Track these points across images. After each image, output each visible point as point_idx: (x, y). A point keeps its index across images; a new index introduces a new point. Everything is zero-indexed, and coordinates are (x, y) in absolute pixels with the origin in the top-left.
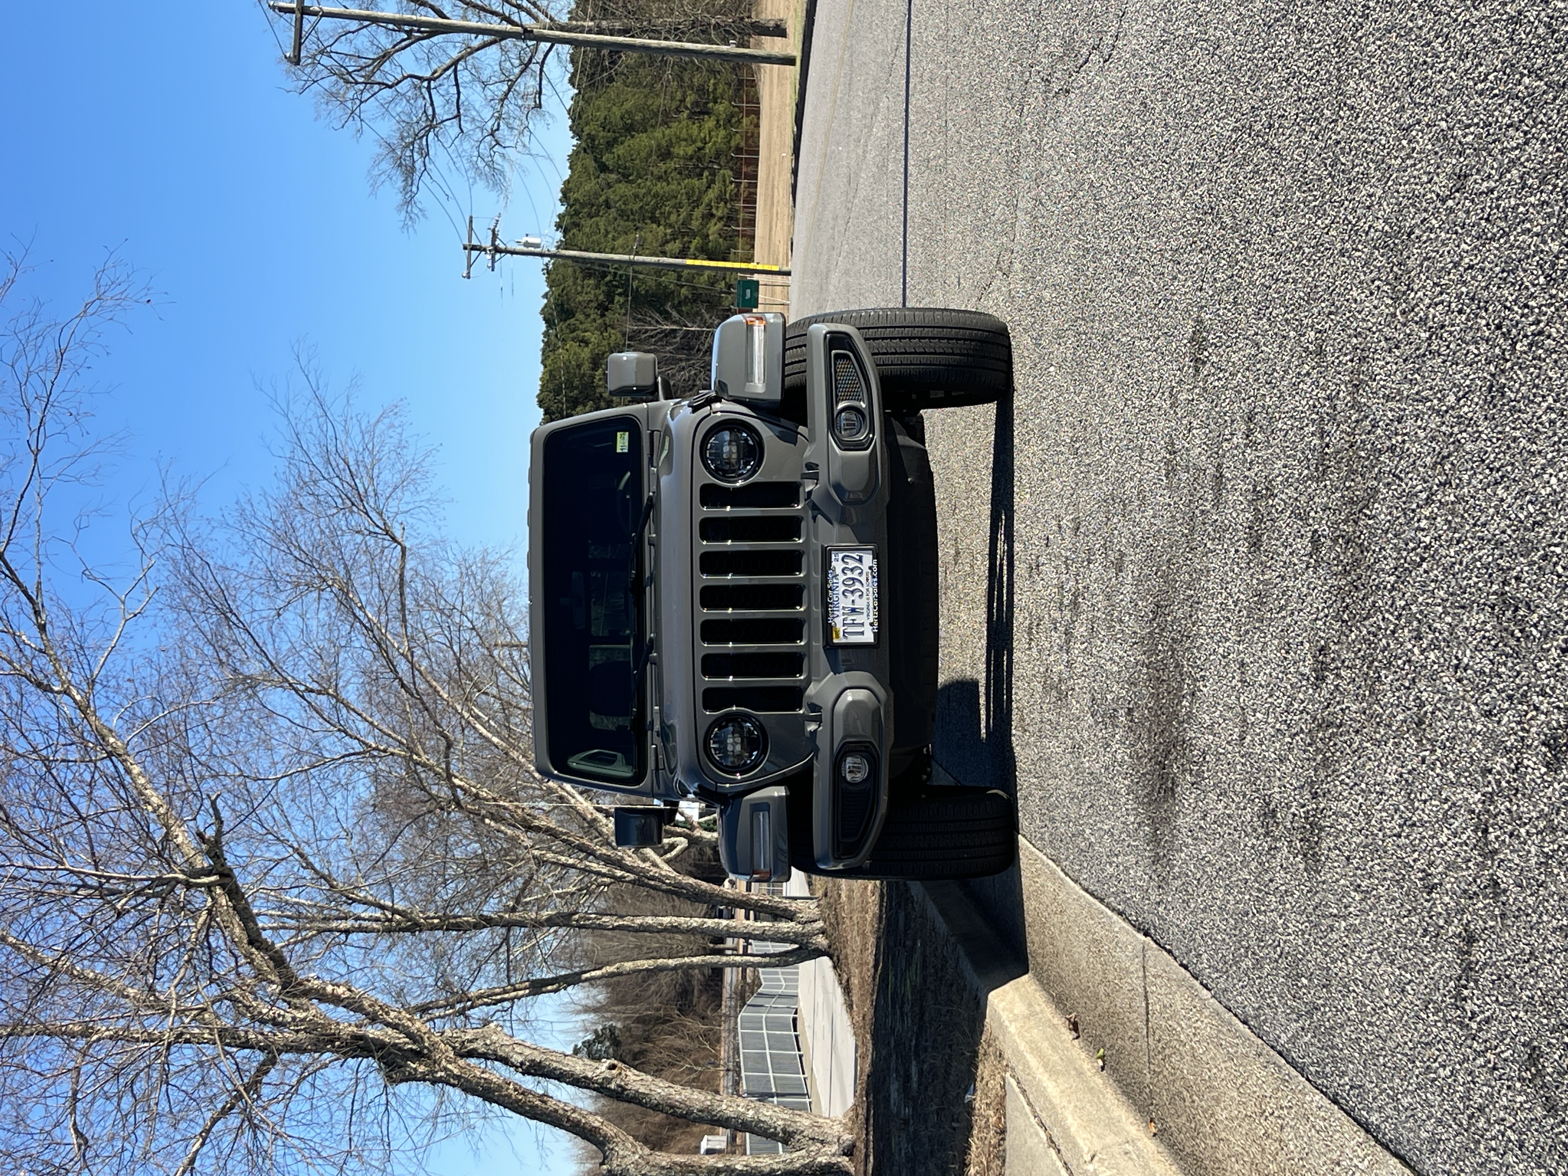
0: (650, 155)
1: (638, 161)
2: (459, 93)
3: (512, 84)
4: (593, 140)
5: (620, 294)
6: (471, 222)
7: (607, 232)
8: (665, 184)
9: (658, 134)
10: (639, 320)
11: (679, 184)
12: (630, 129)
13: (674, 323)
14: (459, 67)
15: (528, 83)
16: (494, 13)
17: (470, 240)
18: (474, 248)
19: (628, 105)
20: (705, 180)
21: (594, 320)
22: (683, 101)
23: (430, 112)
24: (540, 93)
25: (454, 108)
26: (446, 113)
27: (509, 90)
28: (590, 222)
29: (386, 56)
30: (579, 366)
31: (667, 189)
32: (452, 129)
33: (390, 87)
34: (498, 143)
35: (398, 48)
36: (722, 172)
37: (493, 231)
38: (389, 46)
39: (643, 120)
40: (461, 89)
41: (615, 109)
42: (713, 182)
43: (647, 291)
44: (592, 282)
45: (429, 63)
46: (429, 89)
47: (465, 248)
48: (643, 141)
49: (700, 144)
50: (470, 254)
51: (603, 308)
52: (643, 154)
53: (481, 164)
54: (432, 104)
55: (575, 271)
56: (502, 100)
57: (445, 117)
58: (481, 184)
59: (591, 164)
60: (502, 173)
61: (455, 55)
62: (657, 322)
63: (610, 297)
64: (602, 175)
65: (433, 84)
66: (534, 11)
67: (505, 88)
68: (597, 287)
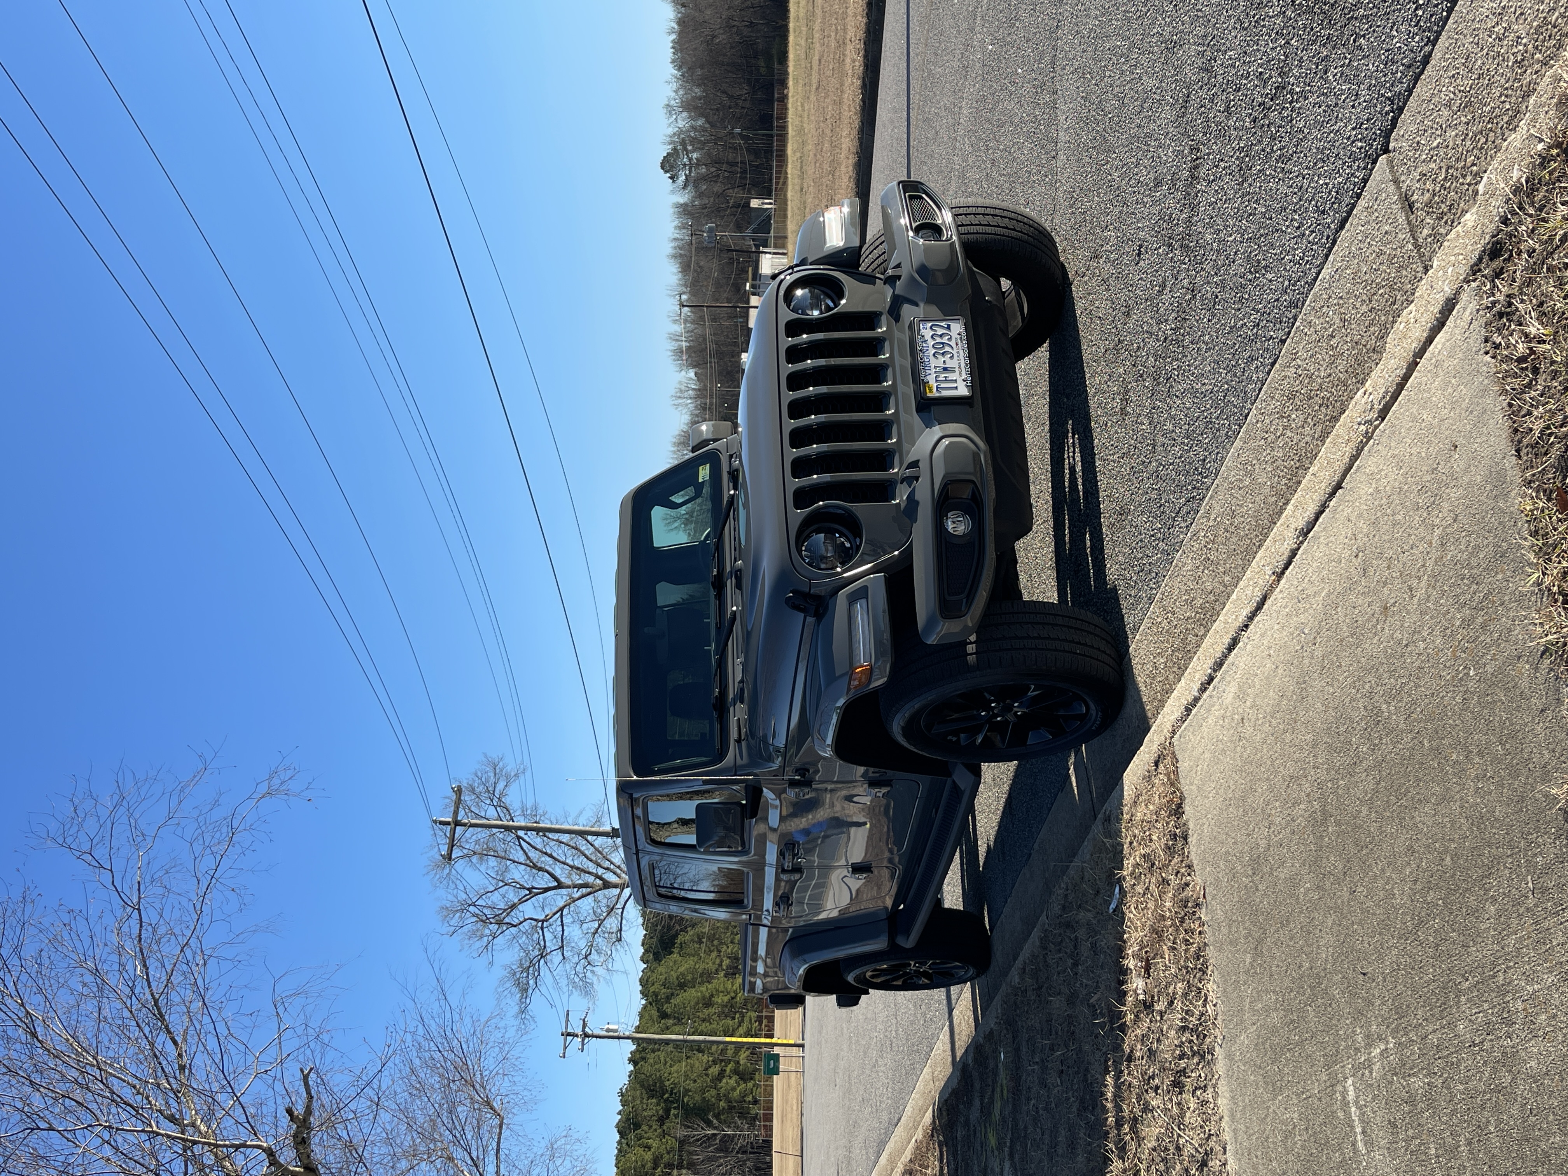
0: (697, 1003)
1: (688, 1008)
2: (563, 930)
3: (601, 922)
4: (657, 996)
5: (675, 1108)
6: (568, 1014)
7: (666, 1063)
8: (708, 1024)
9: (703, 989)
10: (689, 1127)
11: (718, 1024)
12: (682, 986)
13: (715, 1128)
14: (564, 913)
15: (611, 923)
16: (589, 873)
17: (566, 1028)
18: (569, 1034)
19: (682, 969)
20: (736, 1020)
21: (655, 1130)
22: (720, 965)
23: (542, 943)
24: (621, 930)
25: (560, 941)
26: (555, 945)
27: (599, 926)
28: (653, 1055)
29: (513, 907)
30: (643, 1166)
31: (709, 1028)
32: (556, 957)
33: (515, 926)
34: (589, 964)
35: (522, 901)
36: (749, 1014)
37: (584, 1021)
38: (516, 901)
39: (693, 979)
40: (565, 928)
41: (672, 973)
42: (743, 1021)
43: (695, 1104)
44: (654, 1100)
45: (543, 909)
46: (542, 928)
47: (563, 1035)
48: (692, 994)
49: (733, 995)
50: (565, 1041)
51: (662, 1120)
52: (692, 1003)
53: (577, 980)
54: (544, 937)
55: (642, 1094)
56: (594, 934)
57: (553, 948)
58: (576, 993)
59: (655, 1013)
60: (592, 984)
61: (561, 904)
62: (702, 1128)
63: (667, 1111)
64: (663, 1021)
65: (545, 925)
66: (619, 871)
67: (597, 926)
68: (658, 1104)
